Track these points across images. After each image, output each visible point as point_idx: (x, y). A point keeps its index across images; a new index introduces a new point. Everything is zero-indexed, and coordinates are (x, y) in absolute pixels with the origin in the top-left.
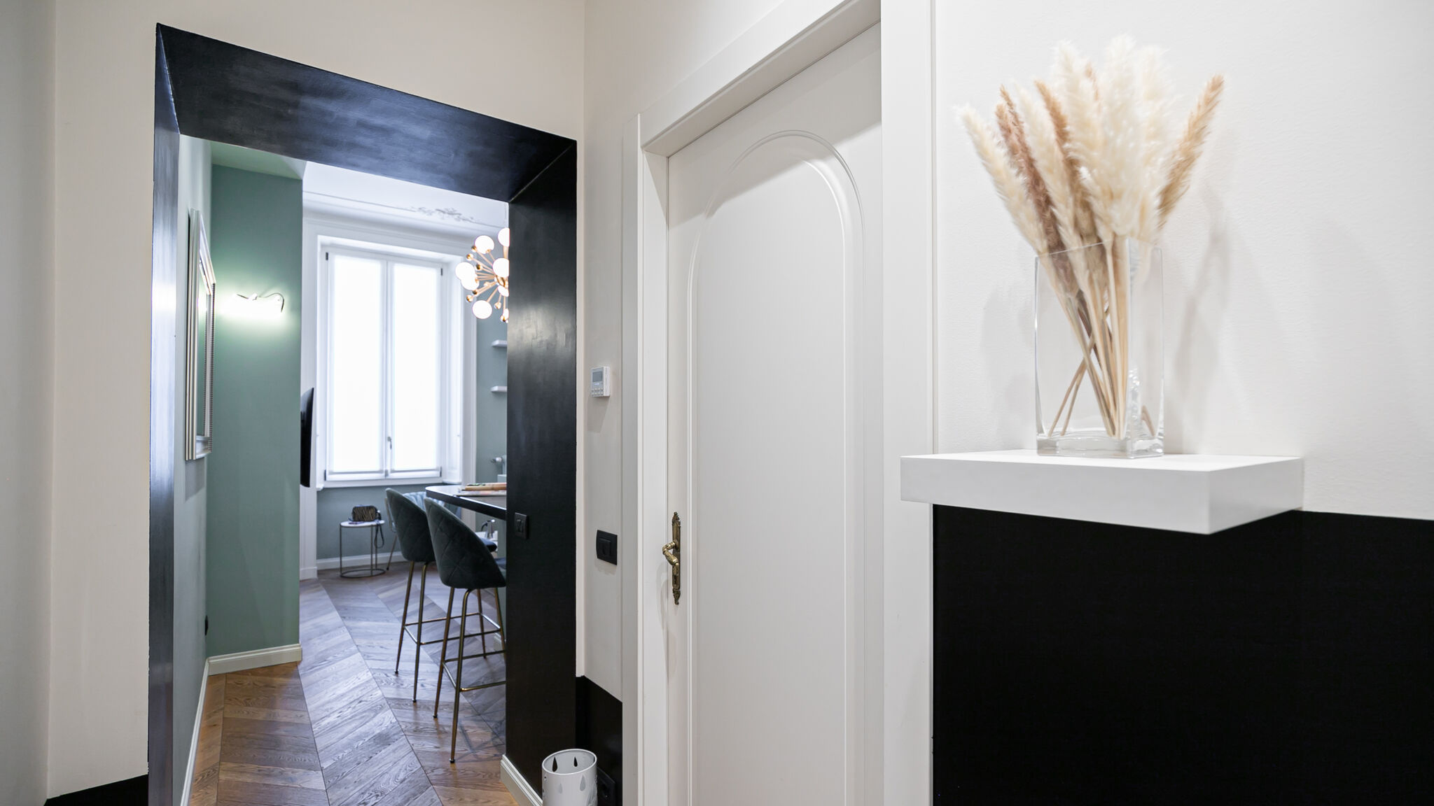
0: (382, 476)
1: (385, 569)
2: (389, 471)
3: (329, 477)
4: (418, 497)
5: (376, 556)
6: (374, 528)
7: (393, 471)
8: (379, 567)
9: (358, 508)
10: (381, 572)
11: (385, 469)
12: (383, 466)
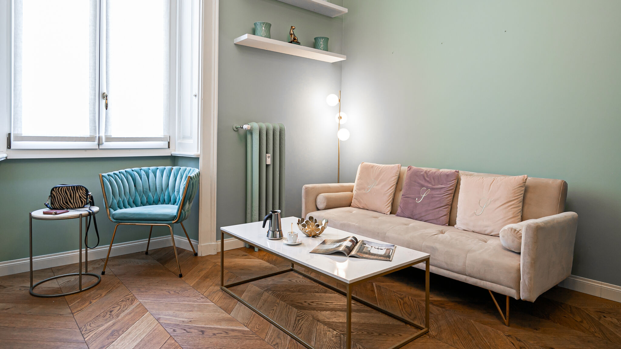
0: (93, 145)
1: (99, 273)
2: (104, 140)
3: (15, 144)
4: (143, 173)
5: (86, 251)
6: (84, 219)
7: (109, 139)
8: (90, 269)
9: (58, 190)
10: (95, 280)
11: (97, 135)
12: (95, 130)
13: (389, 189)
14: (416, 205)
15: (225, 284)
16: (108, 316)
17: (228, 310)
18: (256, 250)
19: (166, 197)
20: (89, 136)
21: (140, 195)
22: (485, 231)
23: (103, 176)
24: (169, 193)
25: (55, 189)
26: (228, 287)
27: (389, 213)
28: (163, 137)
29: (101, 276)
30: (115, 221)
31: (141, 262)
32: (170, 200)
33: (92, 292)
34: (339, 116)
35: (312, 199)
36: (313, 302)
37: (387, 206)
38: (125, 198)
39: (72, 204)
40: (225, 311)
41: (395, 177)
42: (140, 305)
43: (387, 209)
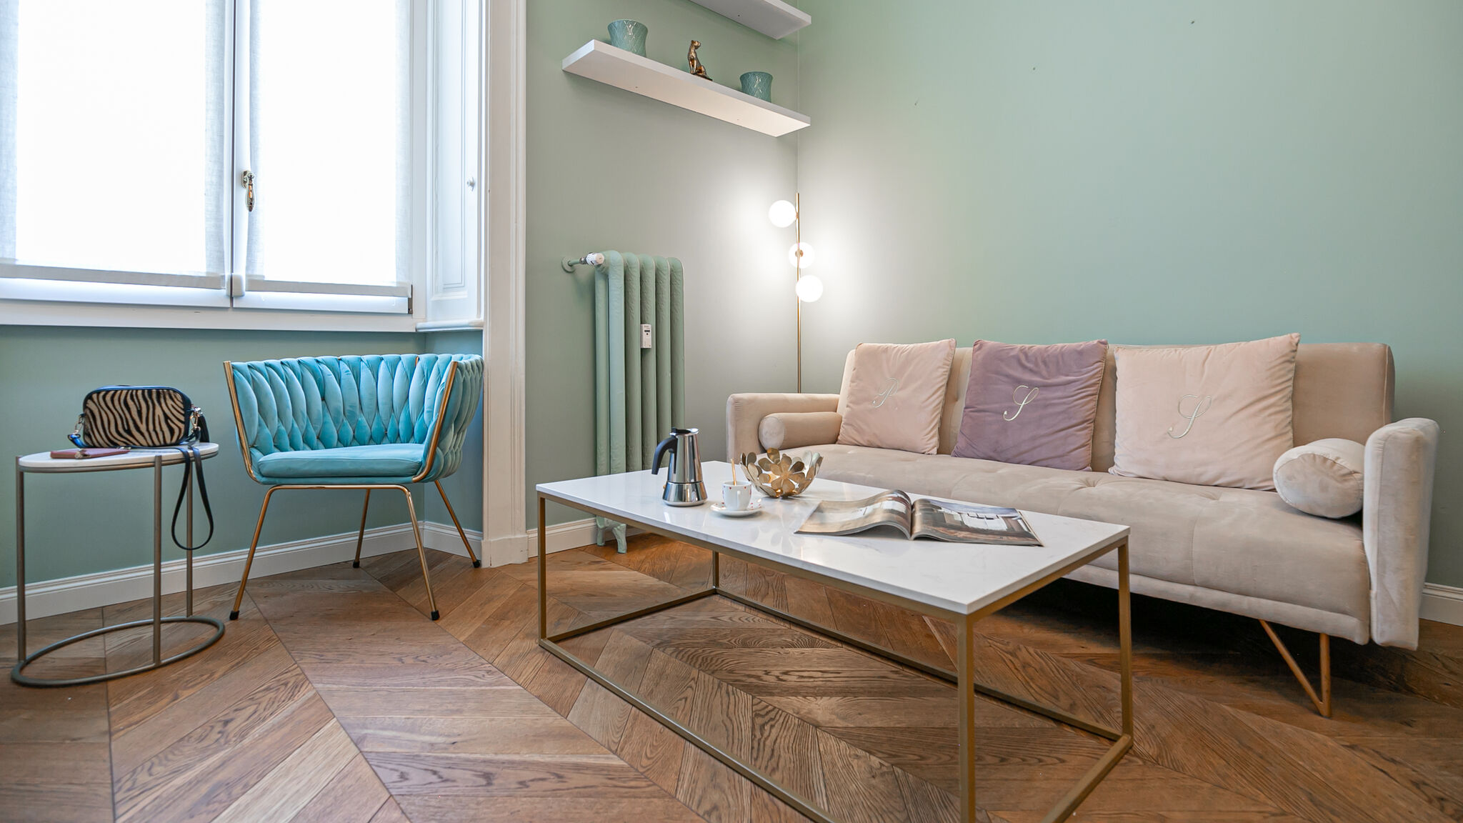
0: (218, 296)
1: (222, 617)
2: (244, 288)
4: (344, 368)
7: (259, 284)
8: (199, 608)
9: (104, 397)
10: (208, 633)
11: (227, 274)
12: (221, 260)
13: (929, 398)
14: (1005, 427)
15: (550, 634)
16: (214, 736)
17: (561, 706)
18: (620, 550)
19: (401, 427)
20: (204, 275)
21: (336, 421)
22: (1201, 475)
23: (234, 367)
24: (409, 417)
25: (95, 396)
26: (557, 640)
27: (935, 451)
28: (394, 285)
29: (228, 623)
30: (264, 479)
31: (338, 586)
32: (413, 434)
33: (190, 666)
34: (796, 249)
35: (749, 426)
36: (786, 673)
37: (930, 436)
38: (296, 425)
39: (142, 434)
40: (554, 708)
41: (943, 368)
42: (318, 697)
43: (929, 442)
